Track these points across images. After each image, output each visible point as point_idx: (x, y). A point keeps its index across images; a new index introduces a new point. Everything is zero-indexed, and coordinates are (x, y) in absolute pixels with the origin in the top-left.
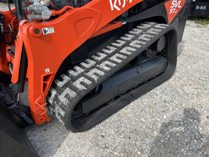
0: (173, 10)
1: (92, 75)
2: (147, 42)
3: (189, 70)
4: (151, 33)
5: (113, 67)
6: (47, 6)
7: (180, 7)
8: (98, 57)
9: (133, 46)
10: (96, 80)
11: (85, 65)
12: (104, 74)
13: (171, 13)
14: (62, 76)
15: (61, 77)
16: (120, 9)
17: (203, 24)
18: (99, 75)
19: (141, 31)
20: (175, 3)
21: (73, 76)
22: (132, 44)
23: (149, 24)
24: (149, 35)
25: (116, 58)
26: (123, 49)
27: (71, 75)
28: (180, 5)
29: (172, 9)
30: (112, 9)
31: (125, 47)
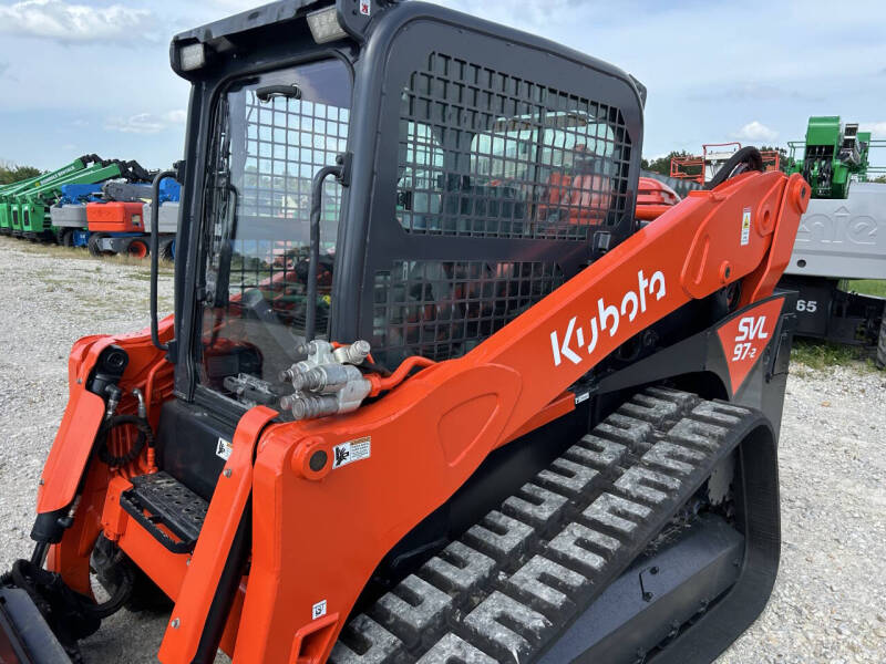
0: (744, 349)
1: (491, 627)
2: (684, 478)
3: (827, 570)
4: (689, 438)
5: (573, 587)
6: (358, 367)
7: (764, 336)
8: (497, 536)
9: (633, 493)
10: (515, 654)
11: (447, 570)
12: (542, 624)
13: (736, 359)
14: (359, 625)
15: (353, 629)
16: (580, 359)
17: (815, 366)
18: (521, 624)
19: (645, 427)
20: (747, 324)
21: (406, 625)
22: (624, 483)
23: (670, 399)
24: (683, 448)
25: (575, 544)
26: (594, 505)
27: (397, 618)
28: (764, 331)
29: (740, 346)
30: (558, 361)
31: (602, 498)
